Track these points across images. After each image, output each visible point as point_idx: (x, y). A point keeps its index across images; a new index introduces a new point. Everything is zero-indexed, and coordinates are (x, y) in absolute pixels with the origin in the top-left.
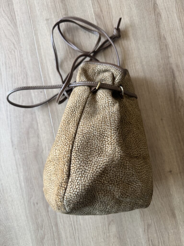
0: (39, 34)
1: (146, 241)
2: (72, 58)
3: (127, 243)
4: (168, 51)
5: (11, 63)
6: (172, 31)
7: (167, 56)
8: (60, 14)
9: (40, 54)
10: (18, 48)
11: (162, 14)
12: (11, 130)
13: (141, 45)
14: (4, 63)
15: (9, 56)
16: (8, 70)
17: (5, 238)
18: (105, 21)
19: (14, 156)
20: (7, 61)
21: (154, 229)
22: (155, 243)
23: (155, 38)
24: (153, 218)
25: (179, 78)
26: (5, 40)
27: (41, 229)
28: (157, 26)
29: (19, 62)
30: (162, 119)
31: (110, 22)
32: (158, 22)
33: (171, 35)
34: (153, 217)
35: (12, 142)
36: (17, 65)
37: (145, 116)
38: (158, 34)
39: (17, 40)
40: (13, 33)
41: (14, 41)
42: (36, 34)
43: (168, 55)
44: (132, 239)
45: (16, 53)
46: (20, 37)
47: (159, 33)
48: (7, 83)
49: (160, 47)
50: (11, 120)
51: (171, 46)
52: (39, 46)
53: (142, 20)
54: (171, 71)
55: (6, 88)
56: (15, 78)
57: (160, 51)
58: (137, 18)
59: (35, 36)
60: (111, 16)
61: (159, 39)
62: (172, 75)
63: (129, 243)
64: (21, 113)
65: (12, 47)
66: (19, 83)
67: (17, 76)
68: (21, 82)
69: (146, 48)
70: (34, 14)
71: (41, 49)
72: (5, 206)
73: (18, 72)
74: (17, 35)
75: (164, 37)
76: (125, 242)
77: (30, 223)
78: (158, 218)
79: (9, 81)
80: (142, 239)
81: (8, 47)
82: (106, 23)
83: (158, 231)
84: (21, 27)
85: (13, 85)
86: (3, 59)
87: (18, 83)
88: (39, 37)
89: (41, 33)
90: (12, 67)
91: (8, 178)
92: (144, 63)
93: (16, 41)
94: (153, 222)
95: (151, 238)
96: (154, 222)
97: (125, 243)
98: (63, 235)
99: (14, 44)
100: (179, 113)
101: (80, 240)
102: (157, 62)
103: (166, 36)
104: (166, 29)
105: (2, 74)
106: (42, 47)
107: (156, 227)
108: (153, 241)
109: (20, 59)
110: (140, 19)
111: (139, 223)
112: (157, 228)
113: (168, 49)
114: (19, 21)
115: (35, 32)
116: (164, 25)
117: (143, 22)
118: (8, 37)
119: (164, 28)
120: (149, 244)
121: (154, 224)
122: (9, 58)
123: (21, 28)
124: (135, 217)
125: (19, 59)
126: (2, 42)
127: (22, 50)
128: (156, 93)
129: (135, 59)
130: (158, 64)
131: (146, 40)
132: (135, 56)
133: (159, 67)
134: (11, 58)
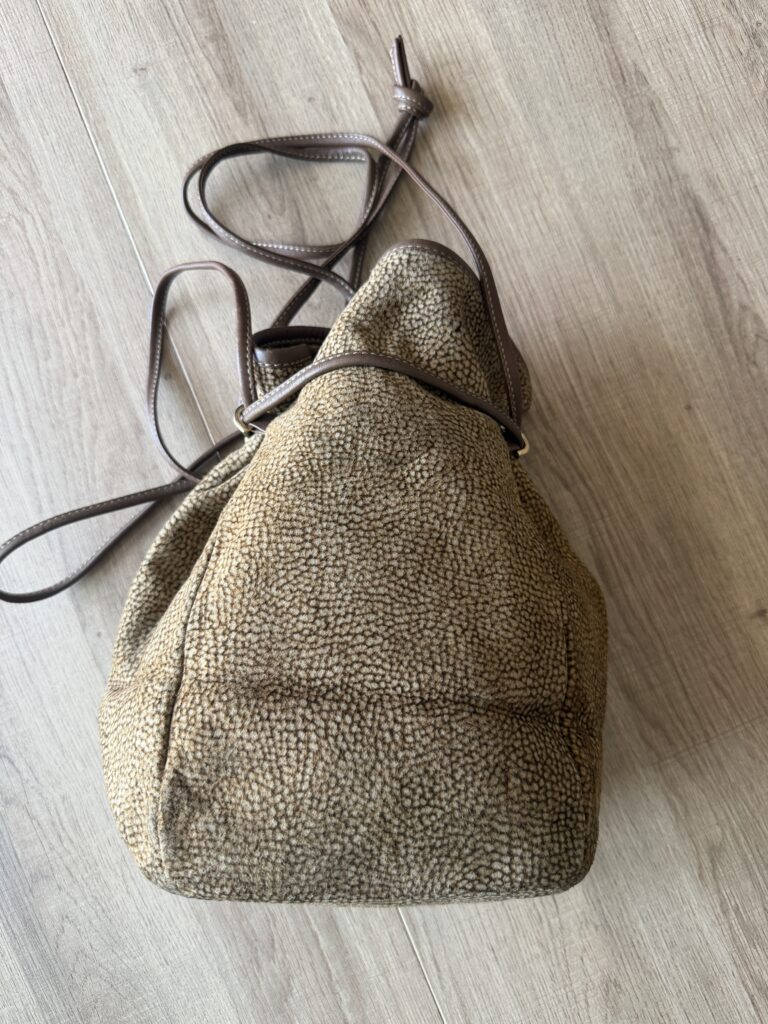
0: (114, 136)
1: (714, 918)
2: (272, 215)
3: (638, 942)
4: (665, 125)
5: (13, 274)
6: (668, 46)
7: (664, 148)
8: (193, 38)
9: (135, 219)
10: (36, 206)
12: (65, 560)
13: (550, 119)
19: (99, 665)
21: (739, 861)
22: (752, 919)
23: (601, 83)
24: (728, 818)
25: (728, 228)
27: (272, 958)
28: (603, 31)
29: (47, 263)
30: (689, 408)
32: (603, 14)
33: (662, 58)
34: (725, 813)
36: (44, 278)
37: (619, 405)
38: (610, 64)
39: (26, 177)
41: (11, 178)
42: (102, 138)
43: (666, 142)
44: (655, 922)
45: (29, 227)
46: (38, 161)
47: (616, 58)
48: (13, 363)
49: (628, 114)
51: (671, 106)
52: (123, 184)
53: (538, 18)
54: (691, 205)
55: (14, 384)
56: (45, 338)
57: (631, 131)
58: (514, 13)
59: (100, 142)
60: (407, 17)
61: (621, 82)
62: (699, 223)
63: (647, 940)
64: (94, 479)
65: (8, 204)
66: (65, 352)
67: (53, 326)
68: (74, 351)
69: (571, 127)
70: (78, 54)
71: (135, 196)
72: (93, 888)
73: (50, 308)
74: (19, 151)
75: (637, 72)
76: (631, 939)
77: (219, 941)
78: (748, 812)
79: (21, 354)
80: (696, 912)
83: (755, 867)
84: (31, 117)
85: (42, 363)
87: (60, 356)
88: (117, 146)
89: (123, 128)
90: (22, 291)
91: (85, 766)
92: (577, 190)
93: (22, 178)
94: (728, 832)
95: (733, 903)
96: (733, 834)
97: (632, 943)
98: (368, 962)
99: (12, 191)
100: (754, 370)
101: (444, 966)
102: (628, 175)
103: (643, 68)
104: (639, 38)
106: (136, 189)
107: (746, 849)
108: (745, 912)
109: (53, 249)
110: (527, 13)
111: (674, 850)
112: (750, 856)
113: (662, 119)
114: (19, 93)
115: (97, 129)
116: (629, 24)
117: (543, 22)
119: (631, 38)
120: (731, 927)
121: (736, 839)
123: (32, 121)
124: (654, 827)
125: (49, 253)
127: (51, 214)
128: (646, 305)
129: (537, 178)
130: (632, 184)
131: (566, 95)
132: (535, 167)
133: (639, 195)
134: (10, 254)
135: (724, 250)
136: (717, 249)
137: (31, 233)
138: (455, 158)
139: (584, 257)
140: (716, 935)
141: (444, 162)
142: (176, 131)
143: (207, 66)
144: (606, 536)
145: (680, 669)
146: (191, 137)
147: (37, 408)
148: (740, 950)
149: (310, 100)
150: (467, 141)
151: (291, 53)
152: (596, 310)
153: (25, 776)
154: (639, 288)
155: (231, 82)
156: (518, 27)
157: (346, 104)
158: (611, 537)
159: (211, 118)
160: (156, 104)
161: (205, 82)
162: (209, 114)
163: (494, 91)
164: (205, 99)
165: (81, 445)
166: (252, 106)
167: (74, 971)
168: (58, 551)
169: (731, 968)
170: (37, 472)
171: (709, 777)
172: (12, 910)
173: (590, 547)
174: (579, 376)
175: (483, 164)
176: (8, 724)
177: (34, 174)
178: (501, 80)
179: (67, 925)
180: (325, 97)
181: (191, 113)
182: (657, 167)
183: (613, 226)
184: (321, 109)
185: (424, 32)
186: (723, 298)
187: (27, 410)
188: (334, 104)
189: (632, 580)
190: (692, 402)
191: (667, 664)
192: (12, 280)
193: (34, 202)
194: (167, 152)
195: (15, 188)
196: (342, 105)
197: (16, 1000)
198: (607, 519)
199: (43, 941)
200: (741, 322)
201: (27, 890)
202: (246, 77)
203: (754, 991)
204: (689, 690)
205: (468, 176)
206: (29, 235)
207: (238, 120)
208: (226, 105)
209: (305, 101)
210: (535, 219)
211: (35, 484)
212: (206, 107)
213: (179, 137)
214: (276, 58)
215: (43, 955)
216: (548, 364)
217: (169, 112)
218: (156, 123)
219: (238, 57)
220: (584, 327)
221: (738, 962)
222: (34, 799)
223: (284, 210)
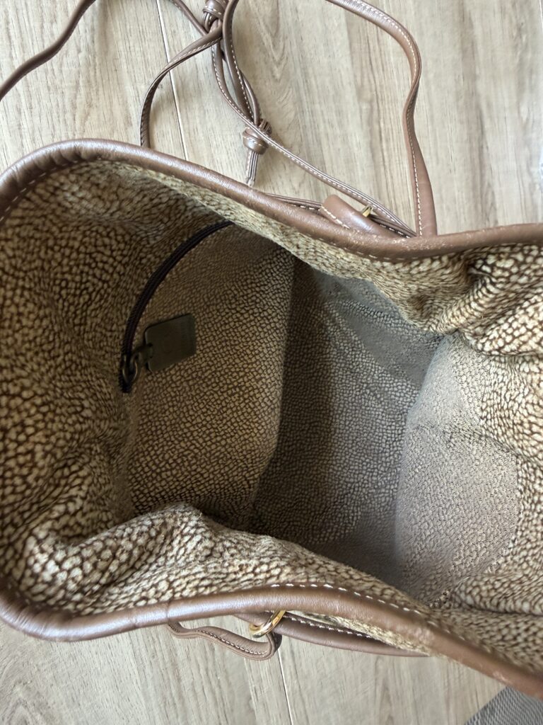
7: (473, 72)
23: (453, 15)
25: (491, 136)
33: (482, 18)
43: (475, 70)
47: (463, 4)
49: (462, 42)
57: (461, 54)
61: (462, 20)
135: (487, 148)
136: (484, 147)
186: (482, 176)
200: (486, 194)
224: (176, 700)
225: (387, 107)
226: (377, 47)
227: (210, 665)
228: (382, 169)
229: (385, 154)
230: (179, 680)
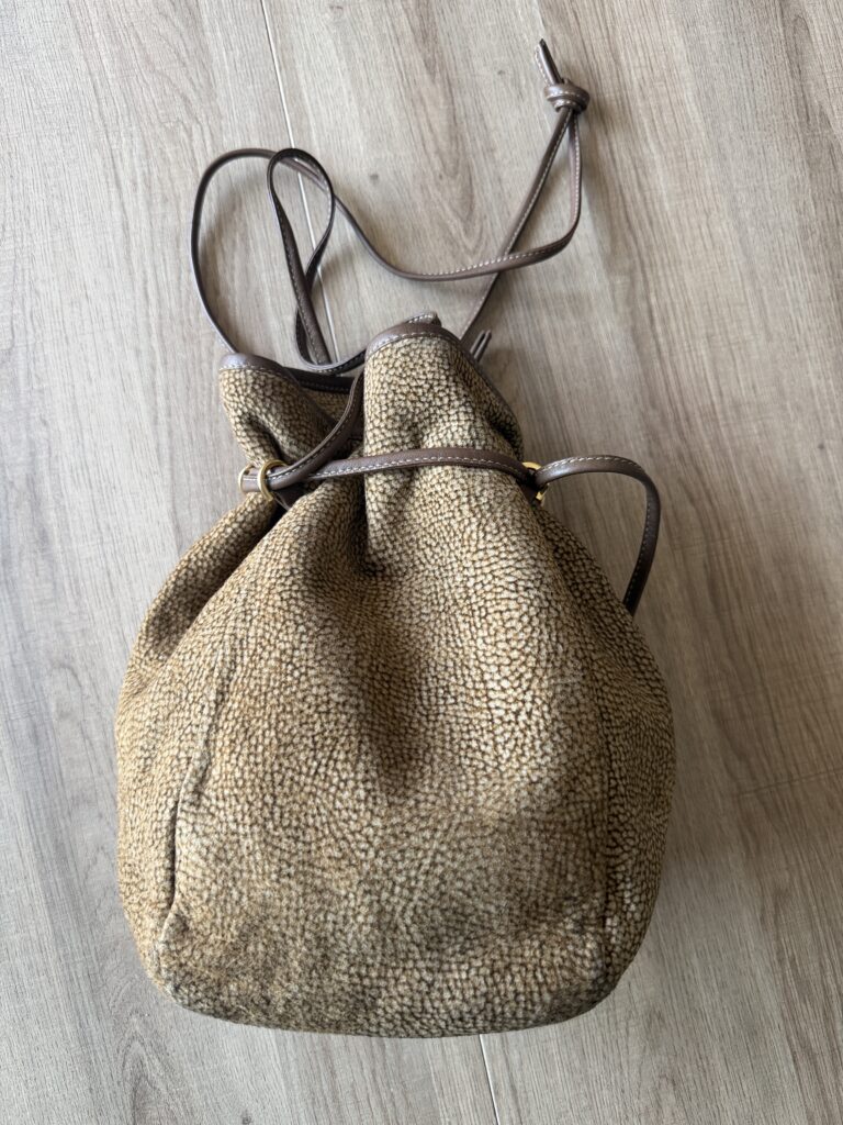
0: (299, 66)
1: (769, 965)
2: (444, 176)
3: (689, 977)
4: (841, 170)
5: (171, 180)
7: (836, 191)
10: (207, 118)
11: (812, 22)
12: (172, 478)
13: (731, 141)
14: (139, 180)
15: (162, 152)
16: (159, 209)
17: (137, 977)
18: (584, 33)
20: (154, 170)
21: (803, 911)
22: (807, 973)
23: (786, 117)
24: (798, 864)
26: (144, 81)
28: (795, 68)
30: (822, 447)
31: (603, 37)
32: (799, 52)
34: (797, 859)
35: (177, 529)
37: (756, 431)
38: (797, 100)
39: (202, 87)
40: (184, 54)
41: (187, 85)
42: (287, 65)
43: (839, 186)
44: (709, 958)
45: (196, 136)
46: (217, 74)
47: (804, 96)
48: (155, 268)
49: (807, 152)
50: (170, 433)
52: (300, 114)
53: (736, 42)
57: (807, 169)
58: (713, 32)
59: (283, 69)
60: (608, 14)
61: (804, 120)
63: (698, 976)
65: (179, 110)
69: (750, 152)
71: (309, 129)
74: (200, 61)
75: (822, 114)
76: (683, 972)
78: (818, 861)
79: (164, 260)
80: (752, 955)
81: (160, 112)
82: (587, 42)
83: (818, 921)
84: (218, 28)
86: (136, 160)
88: (301, 76)
89: (309, 61)
90: (177, 198)
92: (746, 214)
93: (198, 88)
94: (796, 879)
95: (790, 953)
96: (801, 882)
97: (683, 976)
99: (185, 99)
102: (798, 211)
103: (828, 112)
104: (829, 82)
105: (132, 227)
106: (312, 122)
107: (811, 900)
108: (801, 964)
110: (725, 35)
111: (740, 888)
112: (814, 907)
113: (839, 164)
115: (283, 57)
116: (822, 67)
117: (739, 47)
118: (158, 68)
119: (821, 80)
120: (784, 977)
121: (803, 888)
122: (166, 160)
123: (219, 34)
124: (723, 861)
126: (130, 86)
127: (221, 129)
128: (795, 339)
129: (709, 192)
130: (800, 220)
131: (750, 121)
132: (709, 184)
133: (805, 233)
134: (171, 159)
137: (197, 143)
138: (633, 159)
139: (742, 280)
140: (768, 984)
141: (622, 161)
142: (362, 74)
143: (403, 18)
144: (722, 558)
145: (773, 704)
146: (376, 83)
147: (171, 318)
148: (790, 1003)
149: (500, 73)
150: (648, 145)
151: (490, 24)
152: (747, 333)
153: (87, 691)
154: (791, 321)
155: (425, 39)
156: (714, 48)
157: (535, 84)
158: (727, 560)
159: (399, 69)
160: (347, 44)
161: (399, 33)
162: (398, 64)
163: (681, 103)
164: (397, 50)
165: (210, 364)
166: (443, 66)
167: (99, 906)
168: (167, 466)
169: (778, 1020)
170: (159, 382)
171: (785, 819)
172: (45, 831)
173: (705, 566)
174: (721, 394)
175: (659, 171)
176: (79, 635)
177: (211, 85)
178: (690, 94)
179: (101, 857)
180: (516, 73)
181: (380, 60)
182: (827, 208)
183: (776, 257)
184: (509, 85)
185: (622, 31)
187: (160, 317)
188: (524, 82)
189: (741, 607)
190: (826, 442)
191: (761, 697)
192: (169, 185)
193: (206, 113)
194: (349, 93)
195: (189, 96)
196: (532, 85)
197: (31, 927)
198: (727, 541)
199: (72, 869)
201: (65, 813)
202: (441, 37)
203: (797, 1049)
204: (779, 727)
205: (643, 180)
206: (195, 144)
207: (426, 76)
208: (417, 61)
209: (496, 73)
210: (701, 233)
211: (155, 394)
212: (396, 58)
213: (364, 80)
214: (473, 25)
215: (69, 884)
216: (693, 376)
217: (359, 54)
218: (344, 63)
219: (436, 15)
220: (733, 347)
221: (786, 1015)
222: (92, 717)
223: (456, 173)
224: (329, 1101)
225: (660, 273)
226: (638, 196)
227: (379, 1067)
228: (657, 365)
229: (661, 340)
230: (333, 1073)
